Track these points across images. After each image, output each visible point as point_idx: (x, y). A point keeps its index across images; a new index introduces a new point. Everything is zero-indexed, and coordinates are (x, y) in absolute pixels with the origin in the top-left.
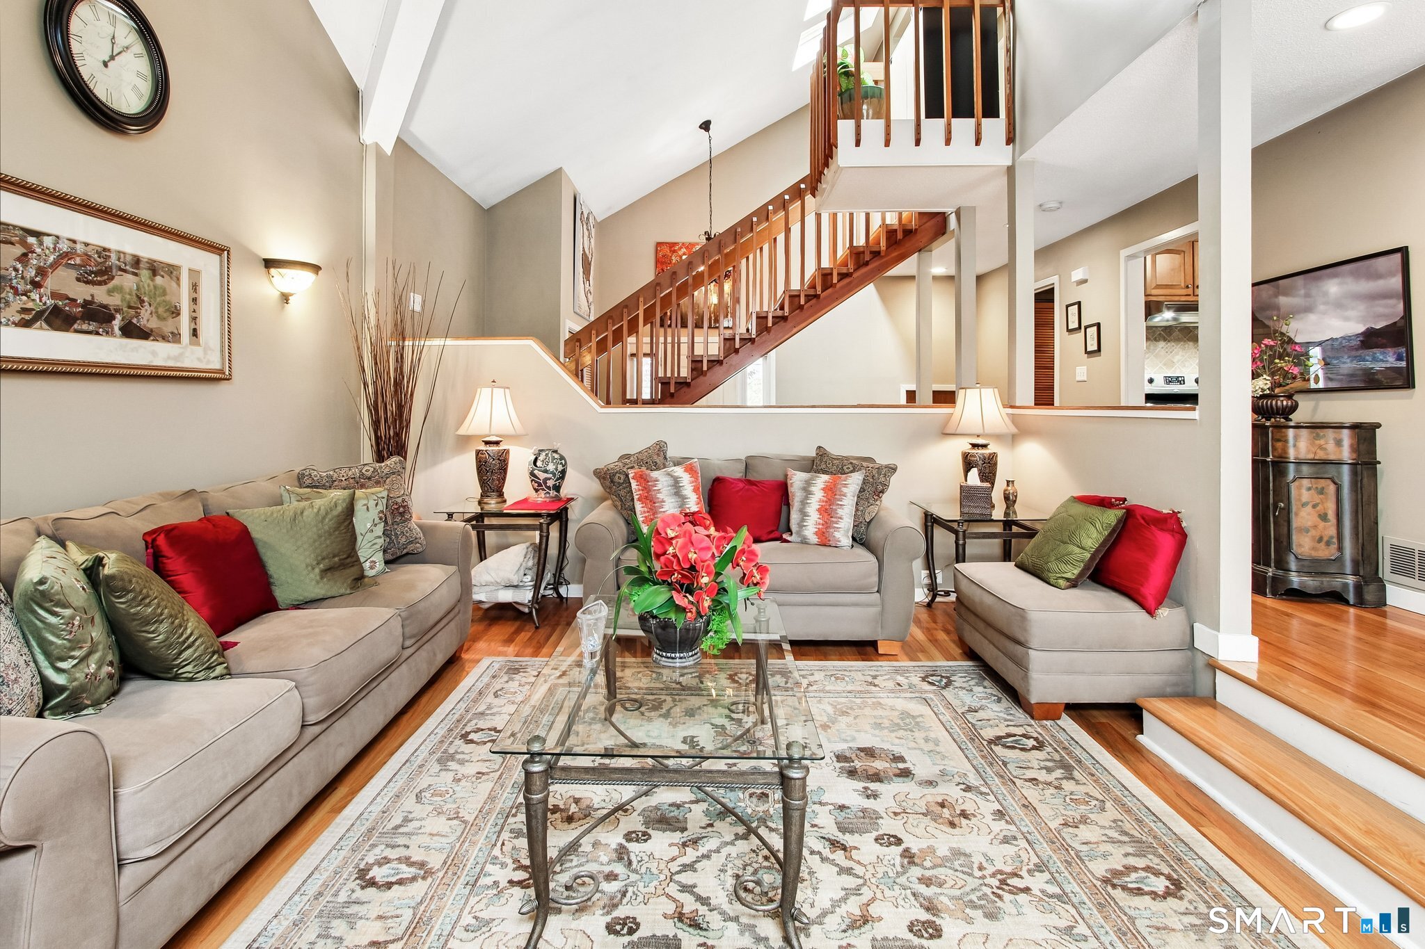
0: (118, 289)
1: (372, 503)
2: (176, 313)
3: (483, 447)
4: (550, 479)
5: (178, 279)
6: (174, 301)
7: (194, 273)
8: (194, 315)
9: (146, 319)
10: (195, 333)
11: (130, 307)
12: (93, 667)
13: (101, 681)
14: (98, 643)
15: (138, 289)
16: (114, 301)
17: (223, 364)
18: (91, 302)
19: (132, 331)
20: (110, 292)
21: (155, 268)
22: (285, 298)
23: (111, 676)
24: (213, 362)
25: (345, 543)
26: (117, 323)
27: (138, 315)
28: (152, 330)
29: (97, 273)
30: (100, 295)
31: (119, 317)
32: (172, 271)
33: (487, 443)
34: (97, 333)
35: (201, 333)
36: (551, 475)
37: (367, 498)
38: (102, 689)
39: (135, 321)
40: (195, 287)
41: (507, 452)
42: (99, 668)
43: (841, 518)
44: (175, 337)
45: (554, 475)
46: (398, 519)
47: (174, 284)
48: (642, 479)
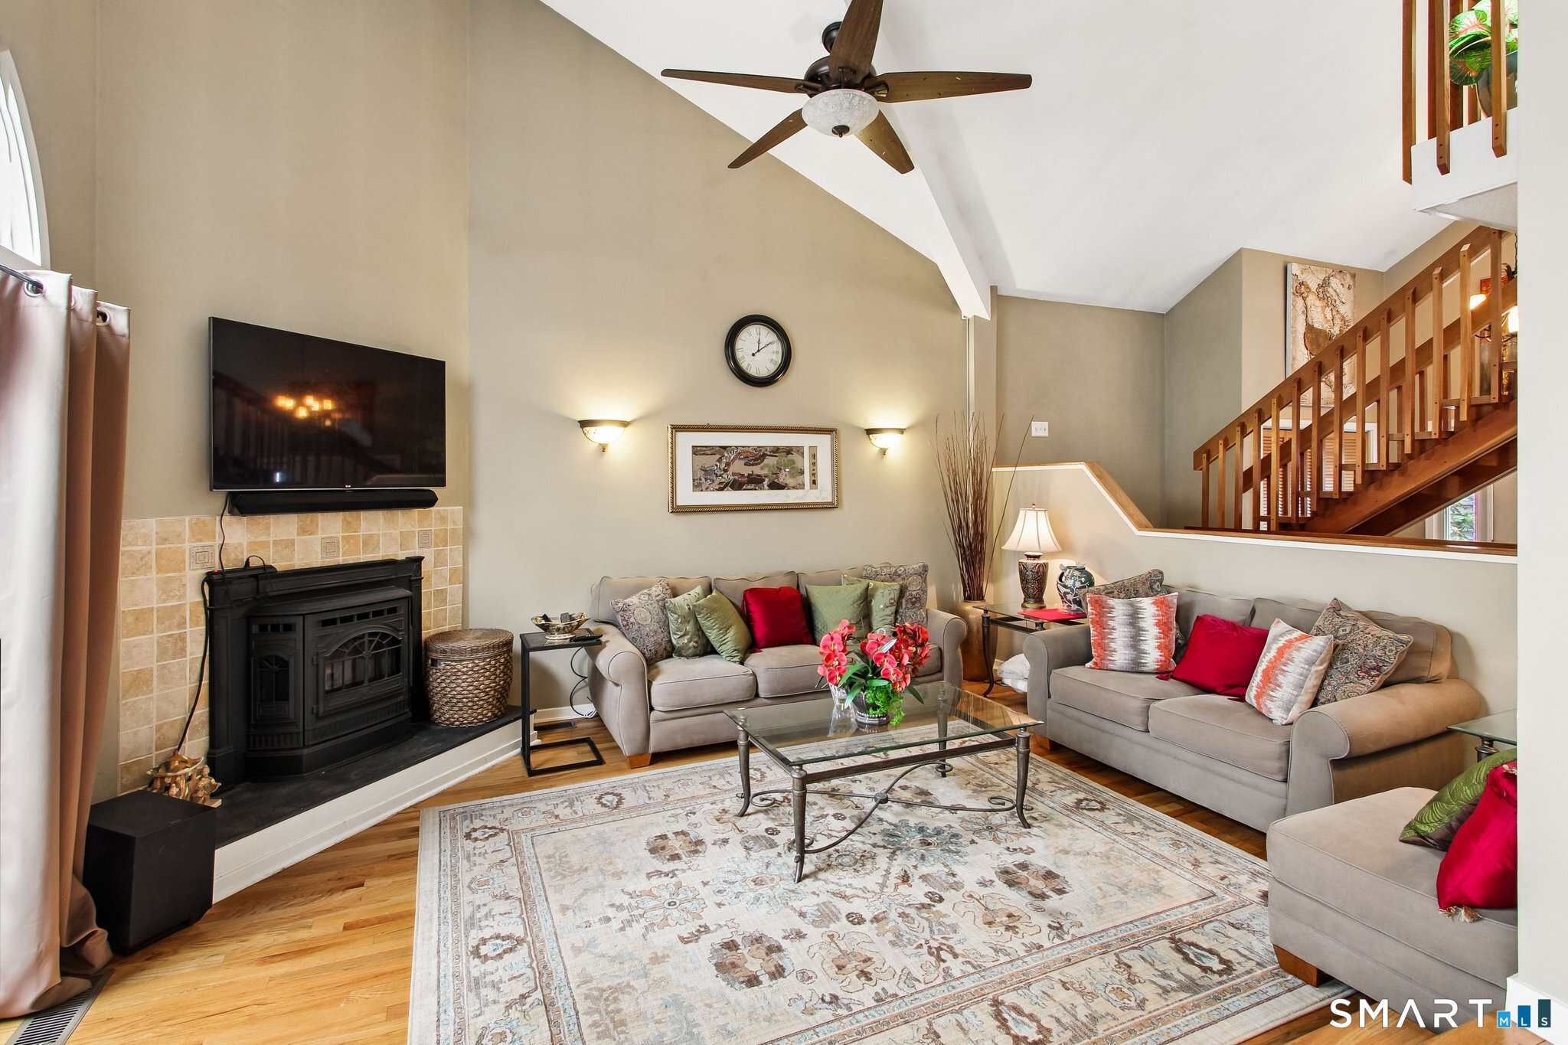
0: (767, 465)
1: (887, 592)
2: (802, 473)
3: (1025, 560)
4: (1069, 593)
5: (803, 454)
6: (800, 467)
7: (813, 449)
8: (814, 472)
9: (783, 478)
10: (814, 482)
11: (773, 474)
12: (686, 641)
13: (690, 648)
14: (689, 632)
15: (778, 463)
16: (765, 472)
17: (833, 498)
18: (752, 474)
19: (775, 486)
20: (762, 468)
21: (789, 451)
22: (883, 452)
23: (694, 647)
24: (827, 497)
25: (855, 615)
26: (766, 483)
27: (777, 478)
28: (786, 484)
29: (754, 460)
30: (757, 470)
31: (767, 480)
32: (800, 450)
33: (1029, 557)
34: (755, 489)
35: (819, 482)
36: (1069, 590)
37: (885, 589)
38: (690, 651)
39: (776, 481)
40: (814, 456)
41: (1045, 566)
42: (690, 642)
43: (1279, 686)
44: (801, 486)
45: (1072, 590)
46: (910, 606)
47: (800, 457)
48: (1099, 604)
